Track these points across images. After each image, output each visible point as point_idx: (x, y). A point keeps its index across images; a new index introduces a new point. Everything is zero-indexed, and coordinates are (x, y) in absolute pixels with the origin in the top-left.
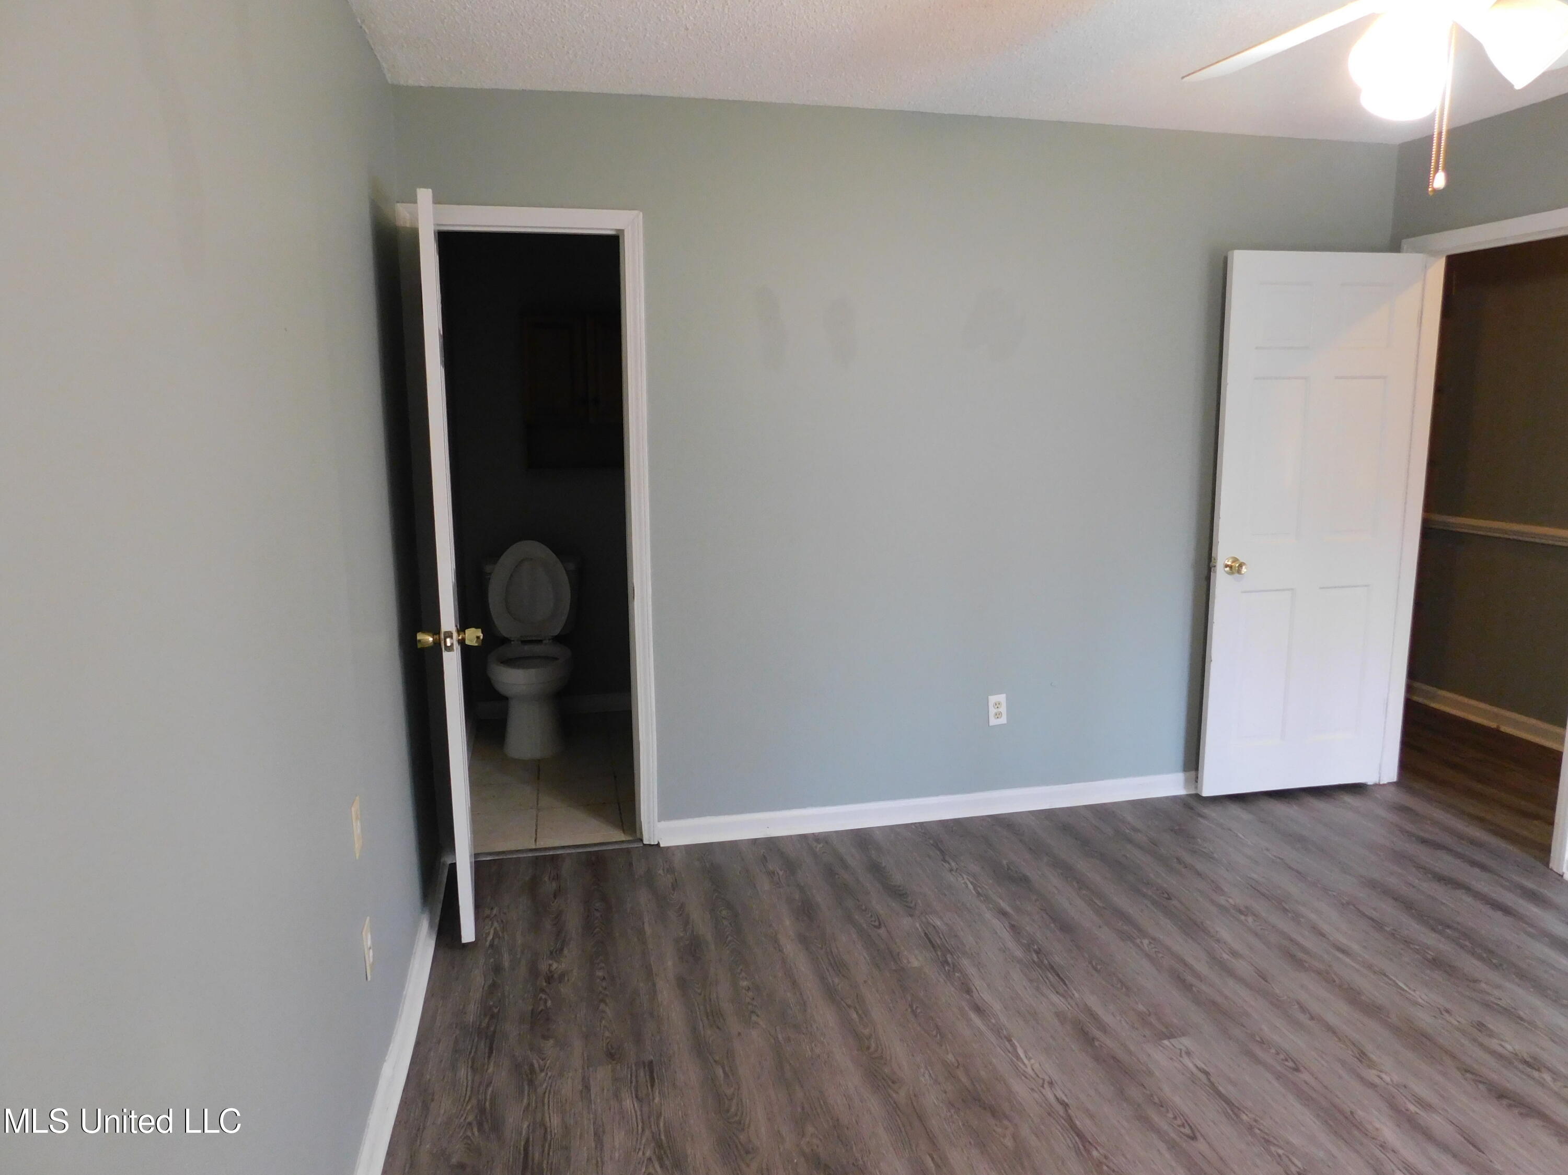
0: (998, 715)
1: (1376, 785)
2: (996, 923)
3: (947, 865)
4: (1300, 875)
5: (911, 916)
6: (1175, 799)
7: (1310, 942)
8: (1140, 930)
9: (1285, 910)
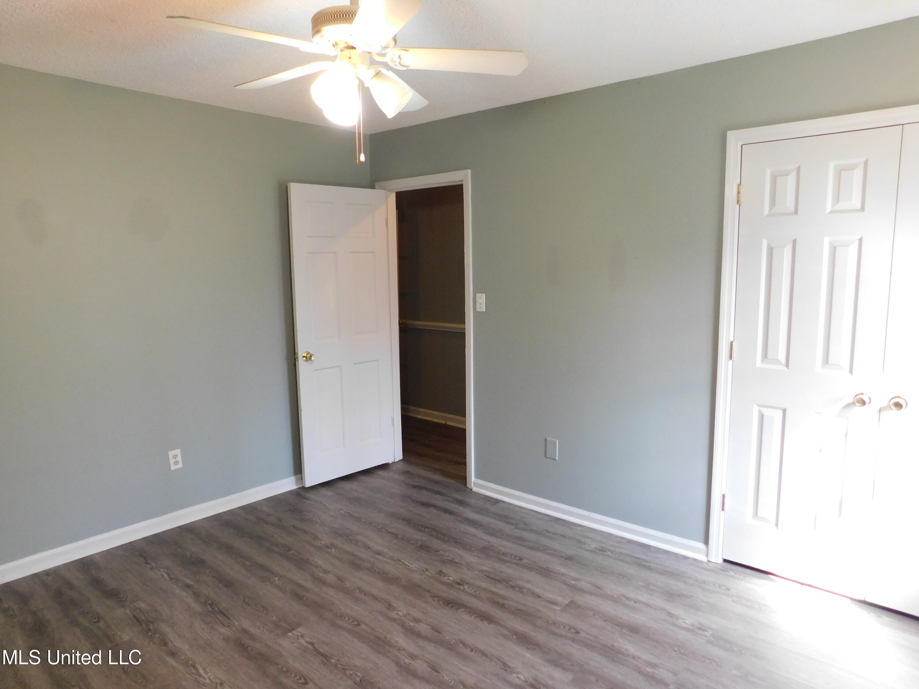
0: (176, 463)
1: (393, 463)
2: (184, 594)
3: (148, 566)
4: (358, 519)
5: (123, 607)
6: (291, 492)
7: (362, 554)
8: (273, 573)
9: (351, 540)
